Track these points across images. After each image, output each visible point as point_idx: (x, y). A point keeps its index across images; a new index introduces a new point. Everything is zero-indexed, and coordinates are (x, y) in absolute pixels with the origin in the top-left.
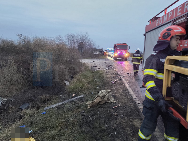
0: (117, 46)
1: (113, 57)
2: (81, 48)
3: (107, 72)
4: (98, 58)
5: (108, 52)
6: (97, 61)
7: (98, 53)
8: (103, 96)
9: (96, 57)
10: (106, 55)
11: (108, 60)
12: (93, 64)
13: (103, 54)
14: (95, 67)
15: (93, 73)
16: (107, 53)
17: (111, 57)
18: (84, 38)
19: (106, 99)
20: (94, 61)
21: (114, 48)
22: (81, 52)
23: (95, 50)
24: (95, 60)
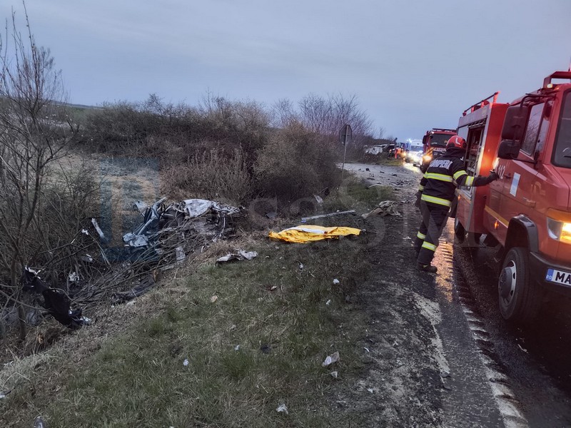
0: (432, 137)
1: (419, 163)
2: (345, 136)
3: (396, 190)
4: (378, 164)
5: (407, 150)
6: (375, 170)
7: (378, 150)
8: (385, 207)
9: (372, 159)
10: (400, 158)
11: (404, 170)
12: (367, 175)
13: (393, 155)
14: (370, 181)
15: (367, 188)
16: (404, 154)
17: (415, 165)
18: (345, 108)
19: (389, 210)
20: (367, 170)
21: (424, 142)
22: (344, 144)
23: (371, 141)
24: (371, 167)
